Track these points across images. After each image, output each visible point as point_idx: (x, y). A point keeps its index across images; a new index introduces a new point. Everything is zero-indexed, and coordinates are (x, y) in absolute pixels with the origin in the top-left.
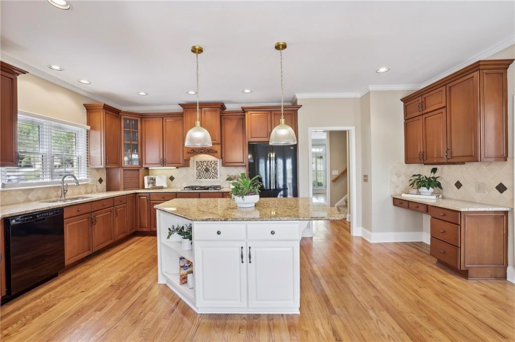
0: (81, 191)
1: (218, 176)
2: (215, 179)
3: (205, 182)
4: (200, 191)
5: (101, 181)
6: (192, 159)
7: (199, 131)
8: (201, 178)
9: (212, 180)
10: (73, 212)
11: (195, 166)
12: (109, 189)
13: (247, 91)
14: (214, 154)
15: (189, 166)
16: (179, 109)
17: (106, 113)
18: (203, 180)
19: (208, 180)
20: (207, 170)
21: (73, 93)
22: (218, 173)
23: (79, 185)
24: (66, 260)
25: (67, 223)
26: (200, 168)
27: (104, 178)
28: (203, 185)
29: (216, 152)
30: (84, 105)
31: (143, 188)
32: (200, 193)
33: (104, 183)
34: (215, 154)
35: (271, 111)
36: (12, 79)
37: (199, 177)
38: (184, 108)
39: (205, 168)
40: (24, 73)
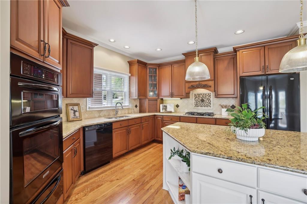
0: (126, 112)
1: (212, 105)
2: (209, 108)
3: (202, 110)
4: (197, 116)
5: (136, 106)
6: (191, 92)
8: (198, 106)
9: (206, 108)
10: (118, 124)
11: (194, 97)
12: (141, 111)
13: (239, 32)
14: (208, 88)
15: (189, 98)
17: (139, 65)
18: (199, 108)
19: (203, 108)
20: (203, 101)
21: (122, 55)
22: (212, 103)
23: (123, 109)
24: (113, 154)
25: (114, 132)
26: (197, 99)
27: (138, 105)
28: (200, 111)
29: (210, 87)
30: (128, 62)
31: (160, 112)
32: (197, 117)
33: (138, 108)
34: (210, 89)
35: (264, 46)
36: (91, 49)
37: (196, 105)
38: (186, 56)
39: (201, 99)
40: (97, 45)
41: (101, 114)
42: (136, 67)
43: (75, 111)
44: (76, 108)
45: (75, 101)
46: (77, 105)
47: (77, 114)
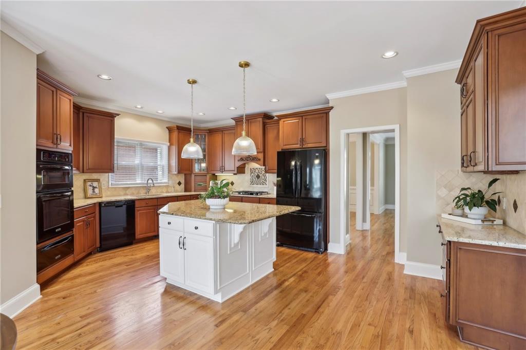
0: (163, 190)
1: (267, 183)
2: (265, 186)
3: (256, 188)
5: (180, 184)
6: (247, 165)
7: (192, 146)
8: (254, 184)
9: (262, 186)
10: (143, 203)
11: (249, 173)
12: (186, 190)
13: (274, 100)
14: (256, 161)
15: (244, 173)
16: (233, 122)
17: (179, 132)
18: (255, 186)
19: (259, 186)
20: (258, 177)
22: (267, 179)
23: (154, 186)
24: (136, 235)
25: (138, 211)
26: (253, 174)
27: (183, 181)
28: (256, 190)
29: (260, 160)
30: (167, 128)
32: (242, 197)
33: (183, 186)
34: (259, 162)
35: (302, 116)
37: (252, 183)
38: (236, 122)
39: (257, 174)
40: (118, 115)
41: (127, 192)
42: (175, 134)
43: (94, 188)
44: (95, 184)
45: (95, 176)
46: (98, 180)
47: (97, 191)
